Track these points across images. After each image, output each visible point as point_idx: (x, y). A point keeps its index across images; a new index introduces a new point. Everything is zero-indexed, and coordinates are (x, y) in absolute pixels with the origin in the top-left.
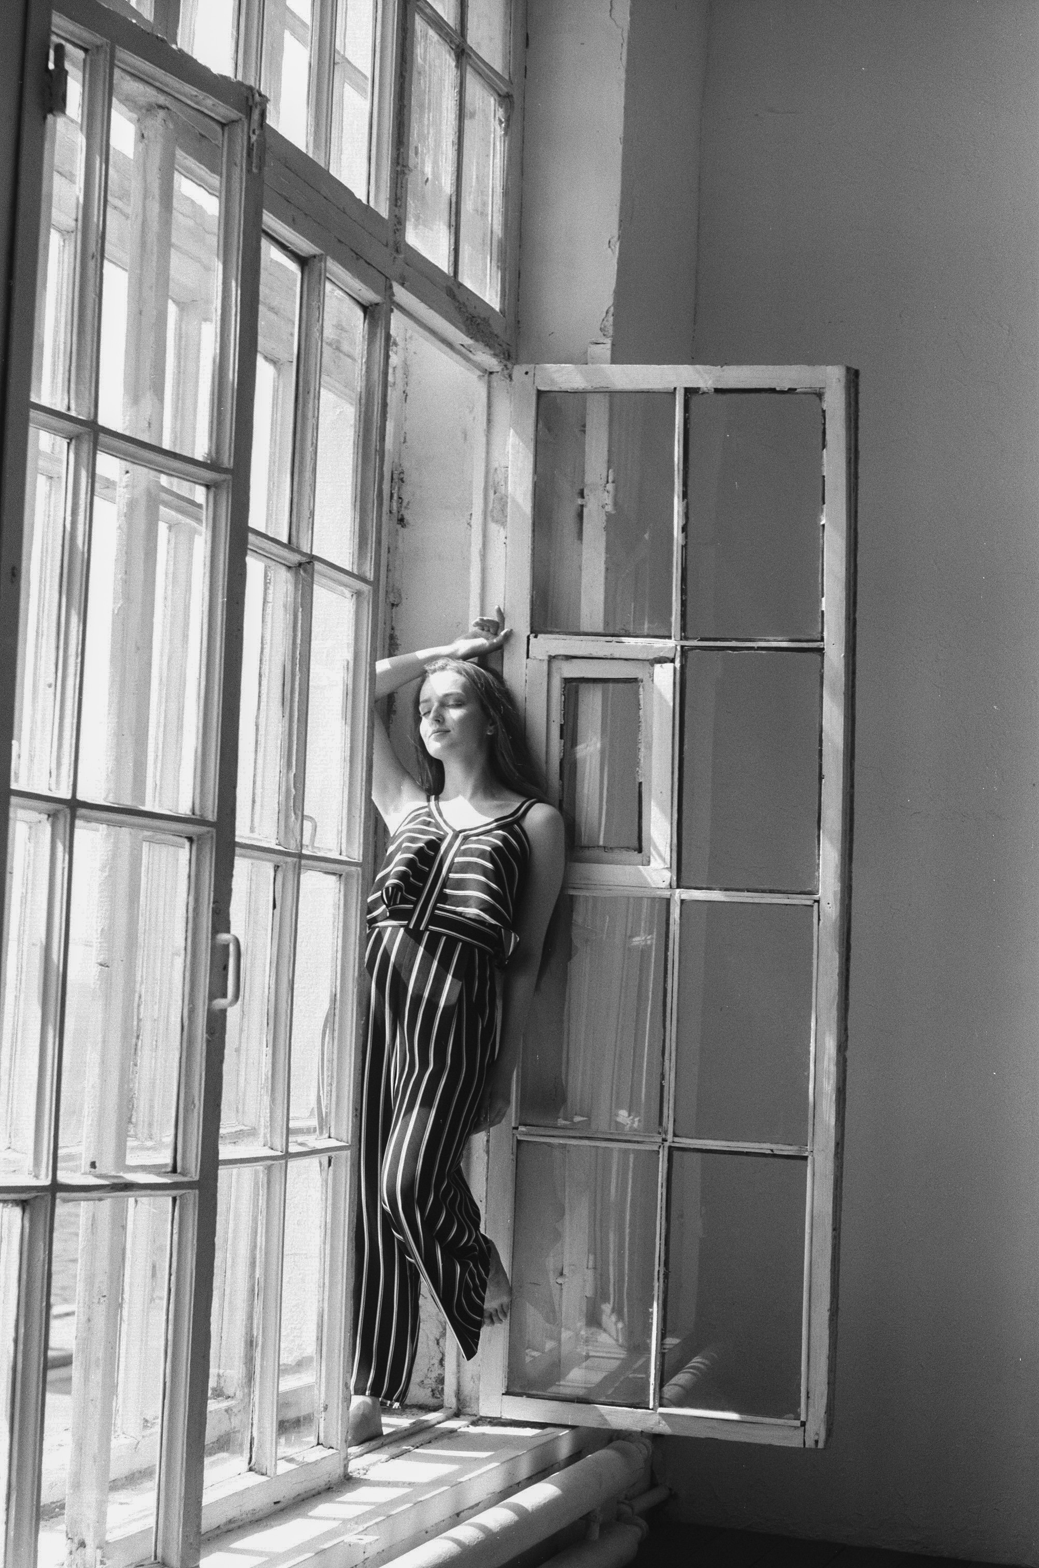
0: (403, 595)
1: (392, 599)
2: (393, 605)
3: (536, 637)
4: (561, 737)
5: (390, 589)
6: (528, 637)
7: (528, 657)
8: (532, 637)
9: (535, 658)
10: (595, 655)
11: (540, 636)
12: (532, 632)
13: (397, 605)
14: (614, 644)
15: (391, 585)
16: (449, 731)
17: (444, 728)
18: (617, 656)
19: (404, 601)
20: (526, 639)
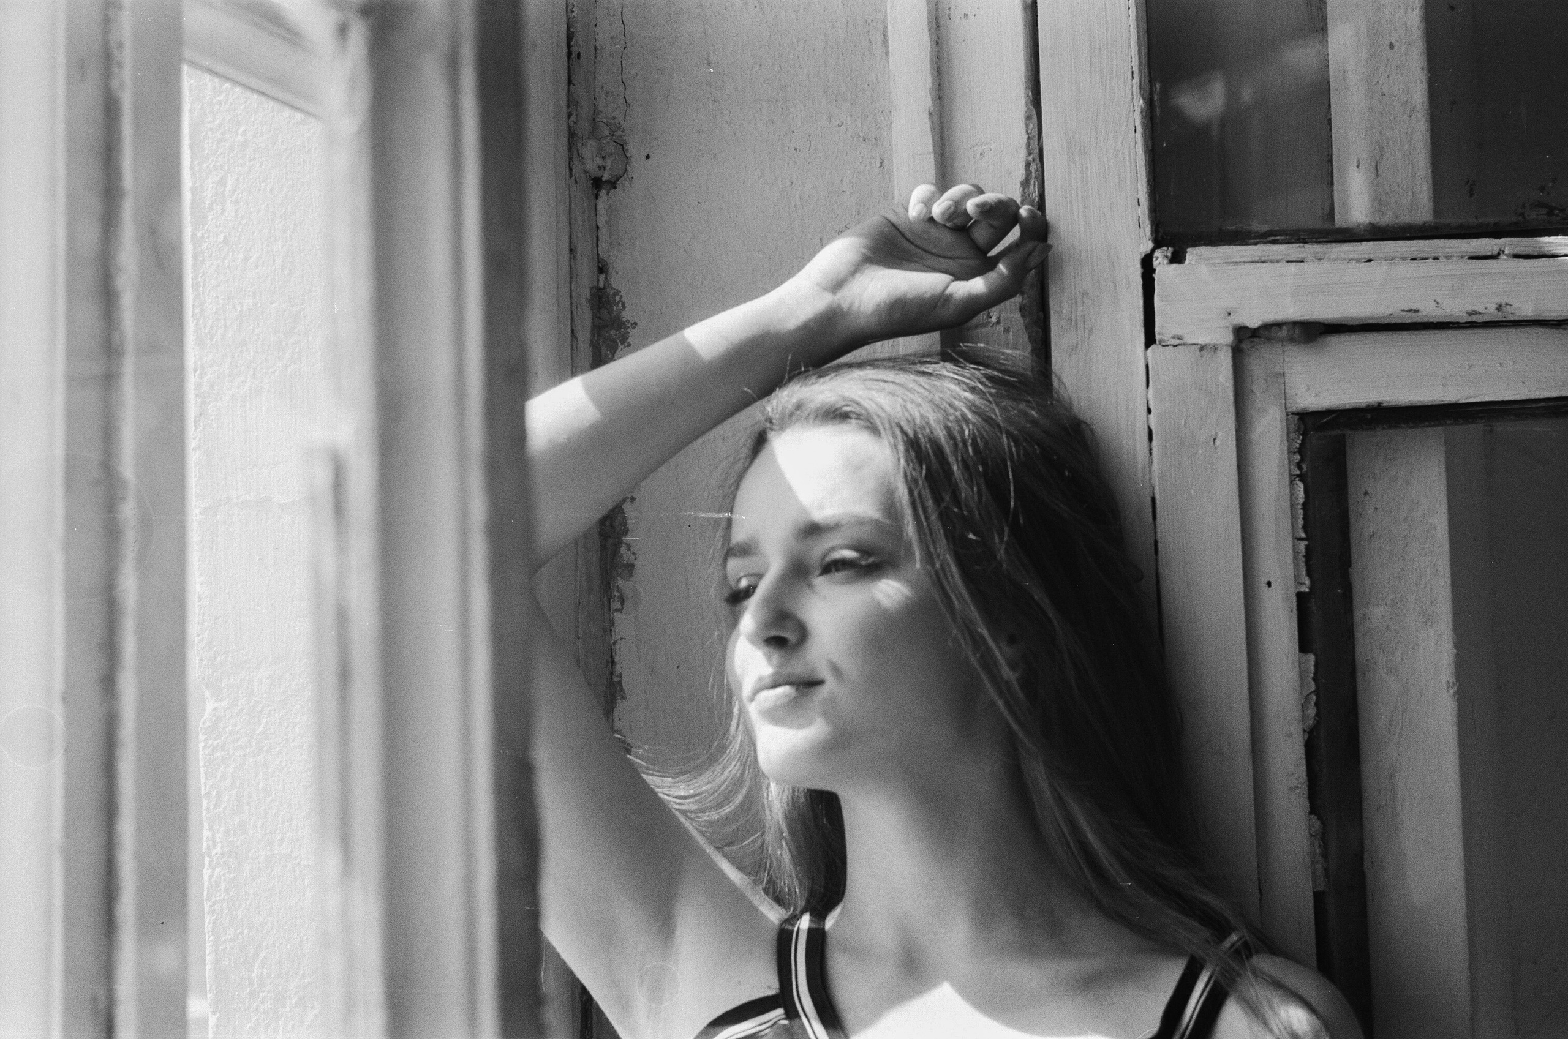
0: (632, 148)
1: (591, 159)
2: (597, 183)
3: (1177, 258)
4: (1304, 646)
5: (584, 127)
6: (1147, 263)
7: (1150, 340)
8: (1160, 260)
9: (1180, 342)
10: (1429, 311)
11: (1193, 254)
12: (1158, 243)
13: (613, 184)
14: (1505, 264)
15: (585, 111)
16: (820, 682)
17: (798, 668)
18: (1527, 311)
19: (638, 166)
20: (1137, 271)
